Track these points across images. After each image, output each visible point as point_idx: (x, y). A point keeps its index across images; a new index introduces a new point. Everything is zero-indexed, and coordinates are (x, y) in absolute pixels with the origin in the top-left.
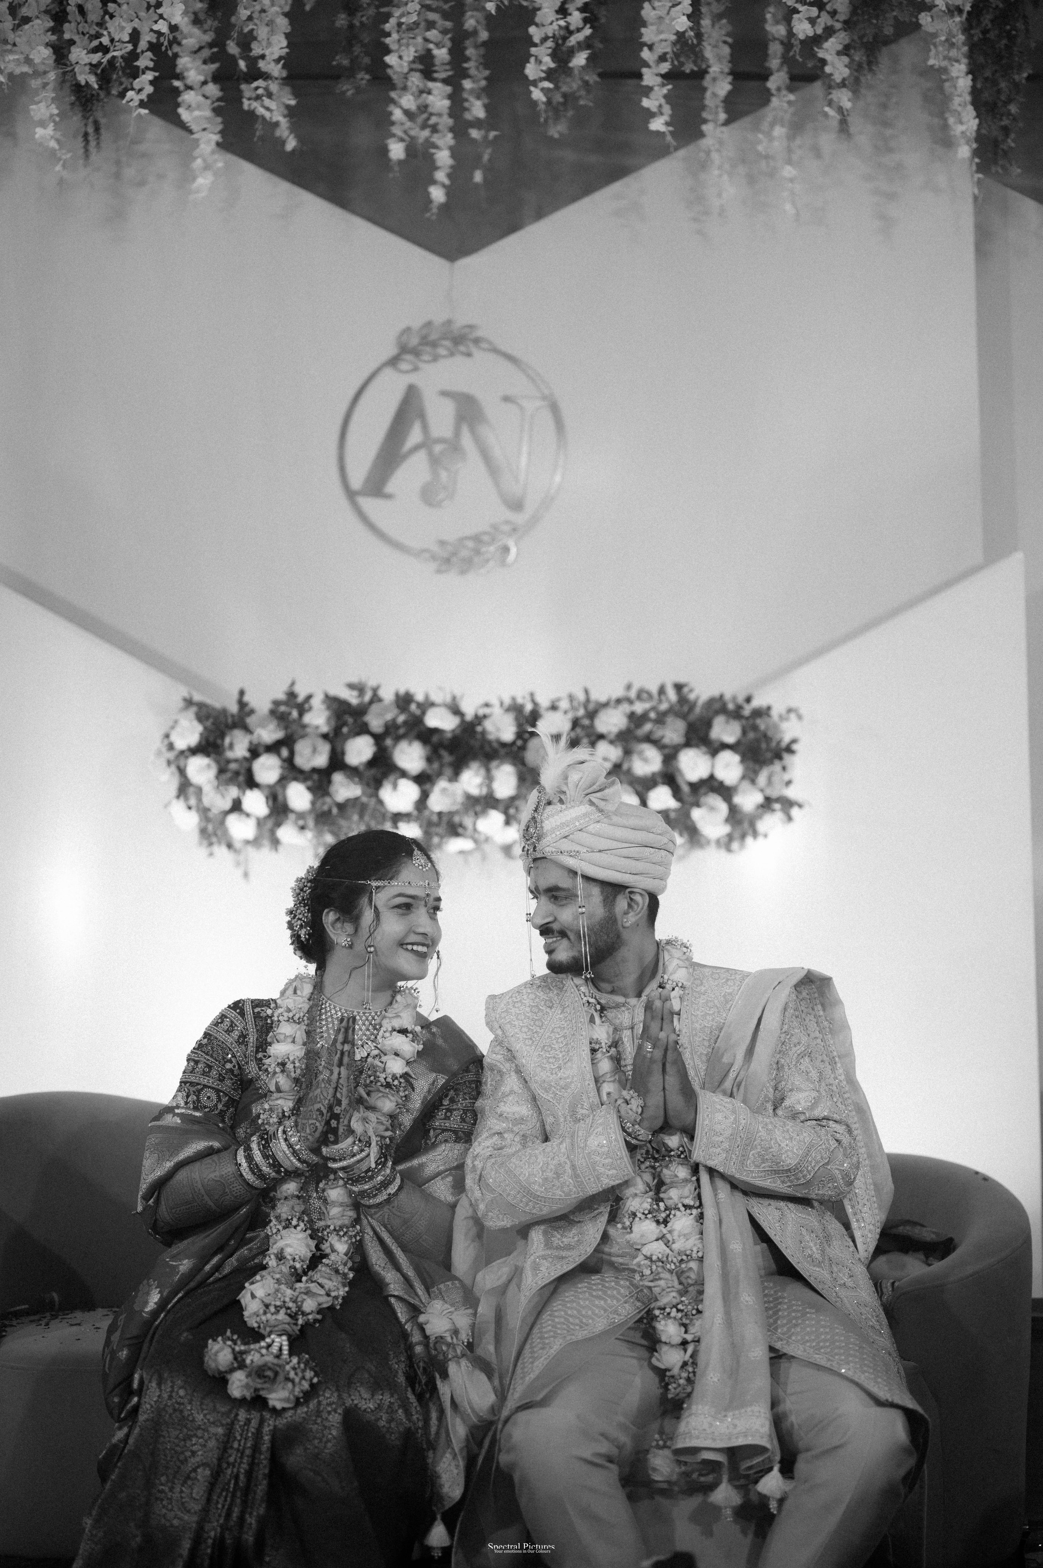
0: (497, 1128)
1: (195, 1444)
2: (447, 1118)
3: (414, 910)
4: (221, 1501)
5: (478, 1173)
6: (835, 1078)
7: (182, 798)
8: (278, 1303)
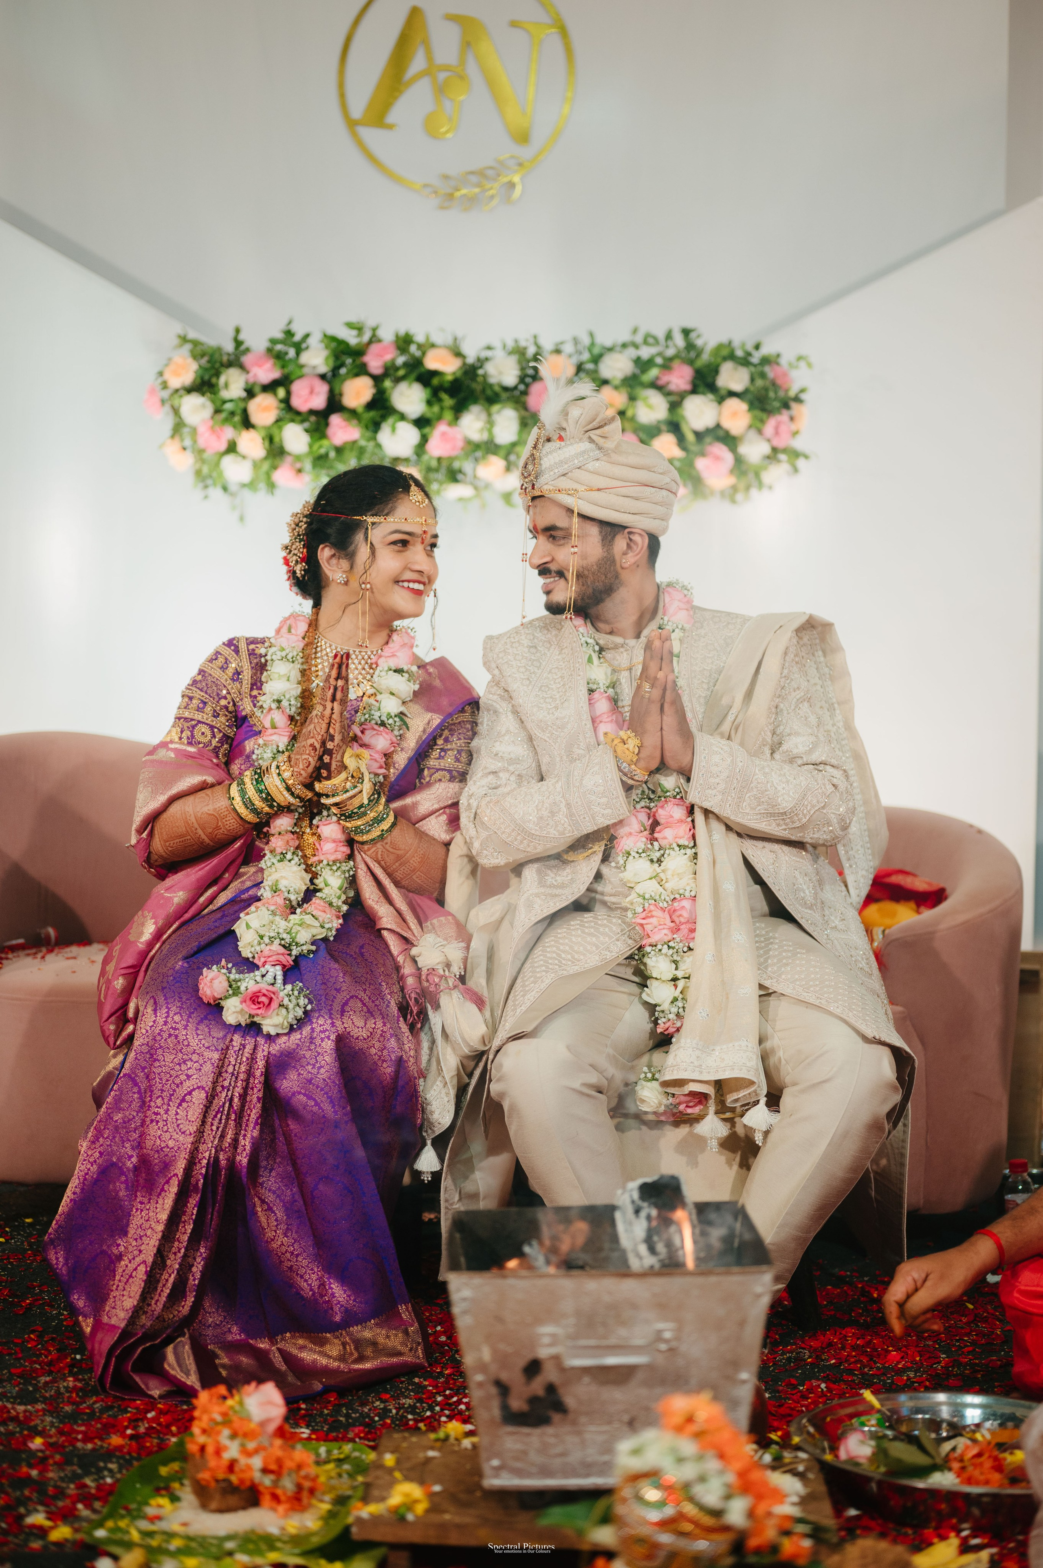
0: (492, 768)
1: (190, 1068)
2: (440, 757)
3: (410, 547)
4: (216, 1123)
5: (474, 811)
6: (833, 725)
7: (177, 438)
8: (272, 934)
